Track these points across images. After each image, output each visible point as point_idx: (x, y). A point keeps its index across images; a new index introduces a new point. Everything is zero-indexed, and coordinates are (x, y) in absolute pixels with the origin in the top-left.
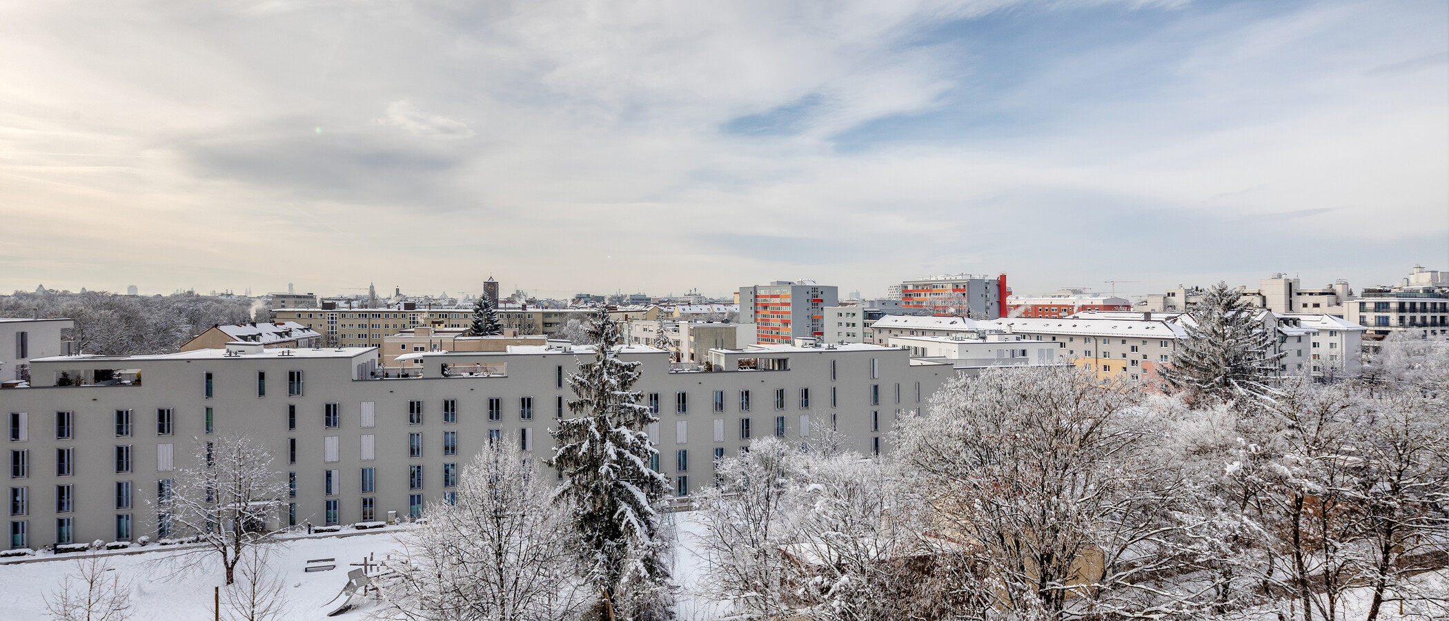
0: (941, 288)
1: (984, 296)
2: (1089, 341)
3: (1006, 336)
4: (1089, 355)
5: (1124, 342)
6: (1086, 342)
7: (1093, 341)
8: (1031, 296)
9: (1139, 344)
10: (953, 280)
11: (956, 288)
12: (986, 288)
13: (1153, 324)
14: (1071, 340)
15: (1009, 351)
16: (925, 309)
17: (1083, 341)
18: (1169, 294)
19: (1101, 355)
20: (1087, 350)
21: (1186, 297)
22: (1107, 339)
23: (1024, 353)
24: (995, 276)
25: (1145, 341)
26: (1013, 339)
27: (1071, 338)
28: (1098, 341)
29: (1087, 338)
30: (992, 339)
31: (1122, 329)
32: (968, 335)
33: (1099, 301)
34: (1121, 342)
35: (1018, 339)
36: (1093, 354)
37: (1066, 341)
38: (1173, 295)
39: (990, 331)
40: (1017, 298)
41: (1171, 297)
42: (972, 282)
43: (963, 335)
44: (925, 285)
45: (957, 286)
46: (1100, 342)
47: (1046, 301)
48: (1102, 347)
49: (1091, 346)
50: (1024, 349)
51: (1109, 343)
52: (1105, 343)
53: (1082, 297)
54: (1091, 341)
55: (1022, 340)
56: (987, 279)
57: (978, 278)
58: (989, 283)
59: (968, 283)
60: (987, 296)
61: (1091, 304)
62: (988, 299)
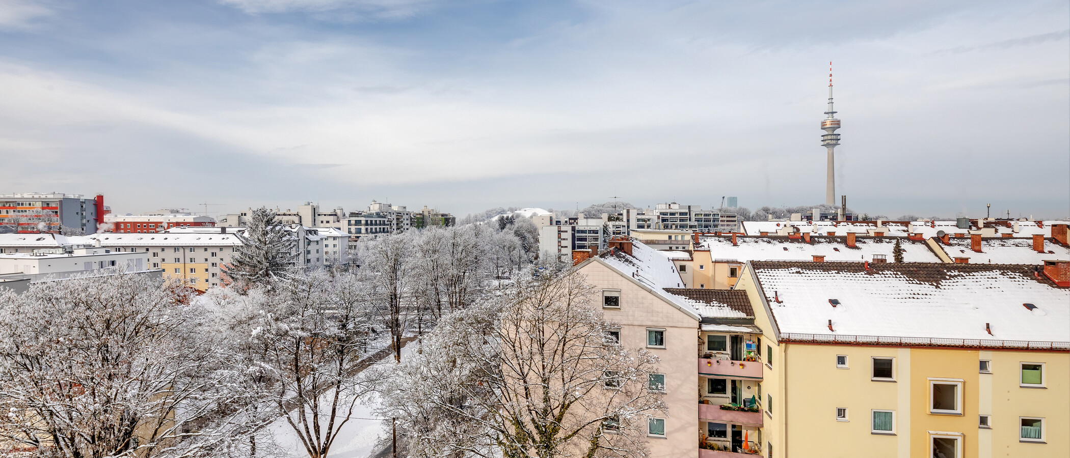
0: (28, 206)
1: (80, 214)
2: (178, 250)
3: (95, 250)
4: (178, 261)
5: (206, 250)
6: (175, 251)
7: (181, 250)
8: (129, 215)
9: (217, 251)
10: (43, 199)
11: (46, 205)
12: (82, 206)
13: (227, 236)
14: (163, 250)
15: (97, 263)
16: (6, 227)
17: (173, 250)
18: (242, 214)
19: (188, 260)
20: (177, 257)
21: (253, 216)
22: (192, 248)
23: (113, 263)
24: (91, 196)
25: (221, 248)
26: (102, 252)
27: (163, 248)
29: (176, 248)
30: (77, 253)
31: (204, 240)
33: (190, 219)
34: (204, 250)
35: (107, 251)
36: (182, 260)
37: (159, 251)
38: (245, 215)
39: (78, 246)
40: (116, 216)
41: (243, 216)
42: (64, 202)
43: (46, 251)
44: (7, 202)
45: (48, 204)
46: (187, 251)
47: (144, 219)
48: (189, 254)
49: (180, 254)
50: (113, 260)
51: (194, 251)
52: (191, 251)
53: (175, 216)
54: (180, 250)
55: (111, 253)
56: (82, 198)
57: (73, 197)
58: (85, 202)
59: (61, 202)
60: (82, 214)
61: (183, 221)
62: (84, 217)
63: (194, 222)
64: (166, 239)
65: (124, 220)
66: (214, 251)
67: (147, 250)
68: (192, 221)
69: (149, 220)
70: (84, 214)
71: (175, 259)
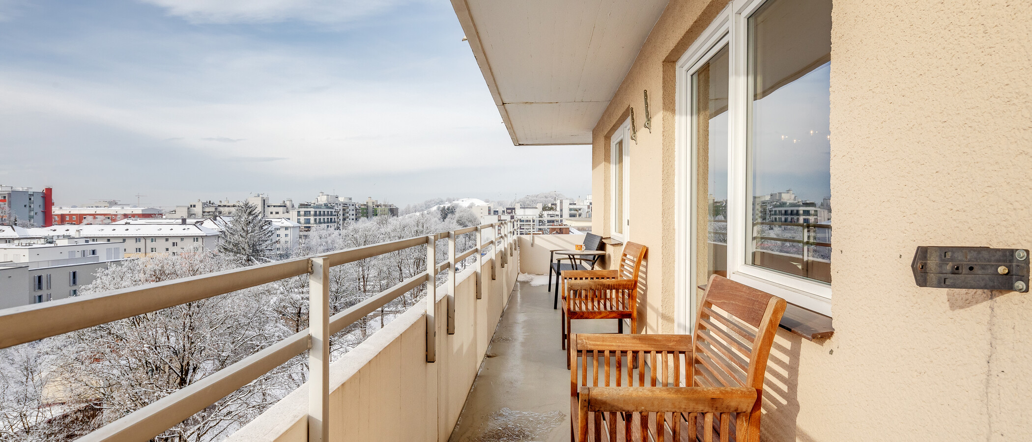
1: (28, 206)
2: (140, 241)
3: (76, 240)
4: (140, 251)
5: (167, 240)
6: (137, 242)
7: (143, 241)
8: (74, 207)
9: (178, 241)
12: (30, 199)
13: (188, 226)
14: (124, 241)
15: (80, 253)
17: (135, 241)
18: (191, 206)
19: (149, 250)
20: (138, 247)
21: (203, 208)
22: (153, 239)
23: (94, 252)
24: (40, 189)
25: (182, 238)
26: (82, 242)
27: (124, 239)
28: (147, 241)
29: (138, 239)
30: (60, 243)
31: (166, 231)
32: (35, 241)
33: (138, 211)
34: (165, 240)
35: (87, 241)
36: (143, 250)
37: (120, 241)
38: (194, 206)
39: (58, 236)
40: (61, 208)
41: (193, 208)
42: (14, 194)
43: (27, 241)
46: (149, 241)
47: (90, 211)
48: (150, 244)
49: (141, 245)
50: (93, 249)
51: (155, 241)
52: (152, 241)
53: (123, 208)
54: (141, 240)
55: (91, 243)
56: (31, 191)
57: (21, 190)
58: (33, 195)
59: (9, 194)
60: (30, 206)
61: (131, 213)
62: (32, 209)
63: (143, 214)
64: (127, 230)
65: (70, 212)
66: (175, 241)
68: (140, 212)
69: (96, 212)
70: (32, 207)
71: (137, 249)
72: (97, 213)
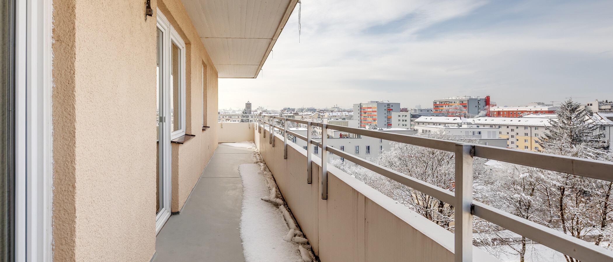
0: (454, 103)
1: (477, 107)
2: (527, 129)
3: (472, 125)
4: (527, 135)
6: (525, 129)
7: (529, 128)
8: (506, 106)
10: (461, 99)
11: (462, 103)
12: (479, 103)
14: (517, 128)
15: (471, 133)
16: (443, 113)
18: (588, 105)
19: (533, 135)
20: (526, 133)
21: (599, 106)
22: (537, 127)
23: (480, 133)
24: (484, 97)
26: (475, 126)
27: (517, 127)
28: (532, 129)
29: (526, 127)
30: (463, 126)
35: (478, 127)
36: (529, 135)
37: (515, 128)
38: (591, 105)
39: (464, 123)
40: (498, 107)
41: (590, 106)
42: (470, 100)
44: (446, 102)
45: (462, 102)
46: (533, 129)
47: (515, 109)
48: (534, 131)
49: (528, 131)
50: (480, 131)
51: (538, 129)
52: (536, 129)
53: (535, 107)
54: (528, 128)
55: (480, 127)
56: (479, 98)
57: (474, 98)
58: (480, 100)
59: (468, 101)
60: (479, 107)
61: (540, 110)
62: (479, 108)
63: (548, 111)
64: (520, 121)
65: (503, 110)
67: (508, 127)
68: (547, 109)
70: (480, 107)
71: (525, 133)
72: (518, 110)
